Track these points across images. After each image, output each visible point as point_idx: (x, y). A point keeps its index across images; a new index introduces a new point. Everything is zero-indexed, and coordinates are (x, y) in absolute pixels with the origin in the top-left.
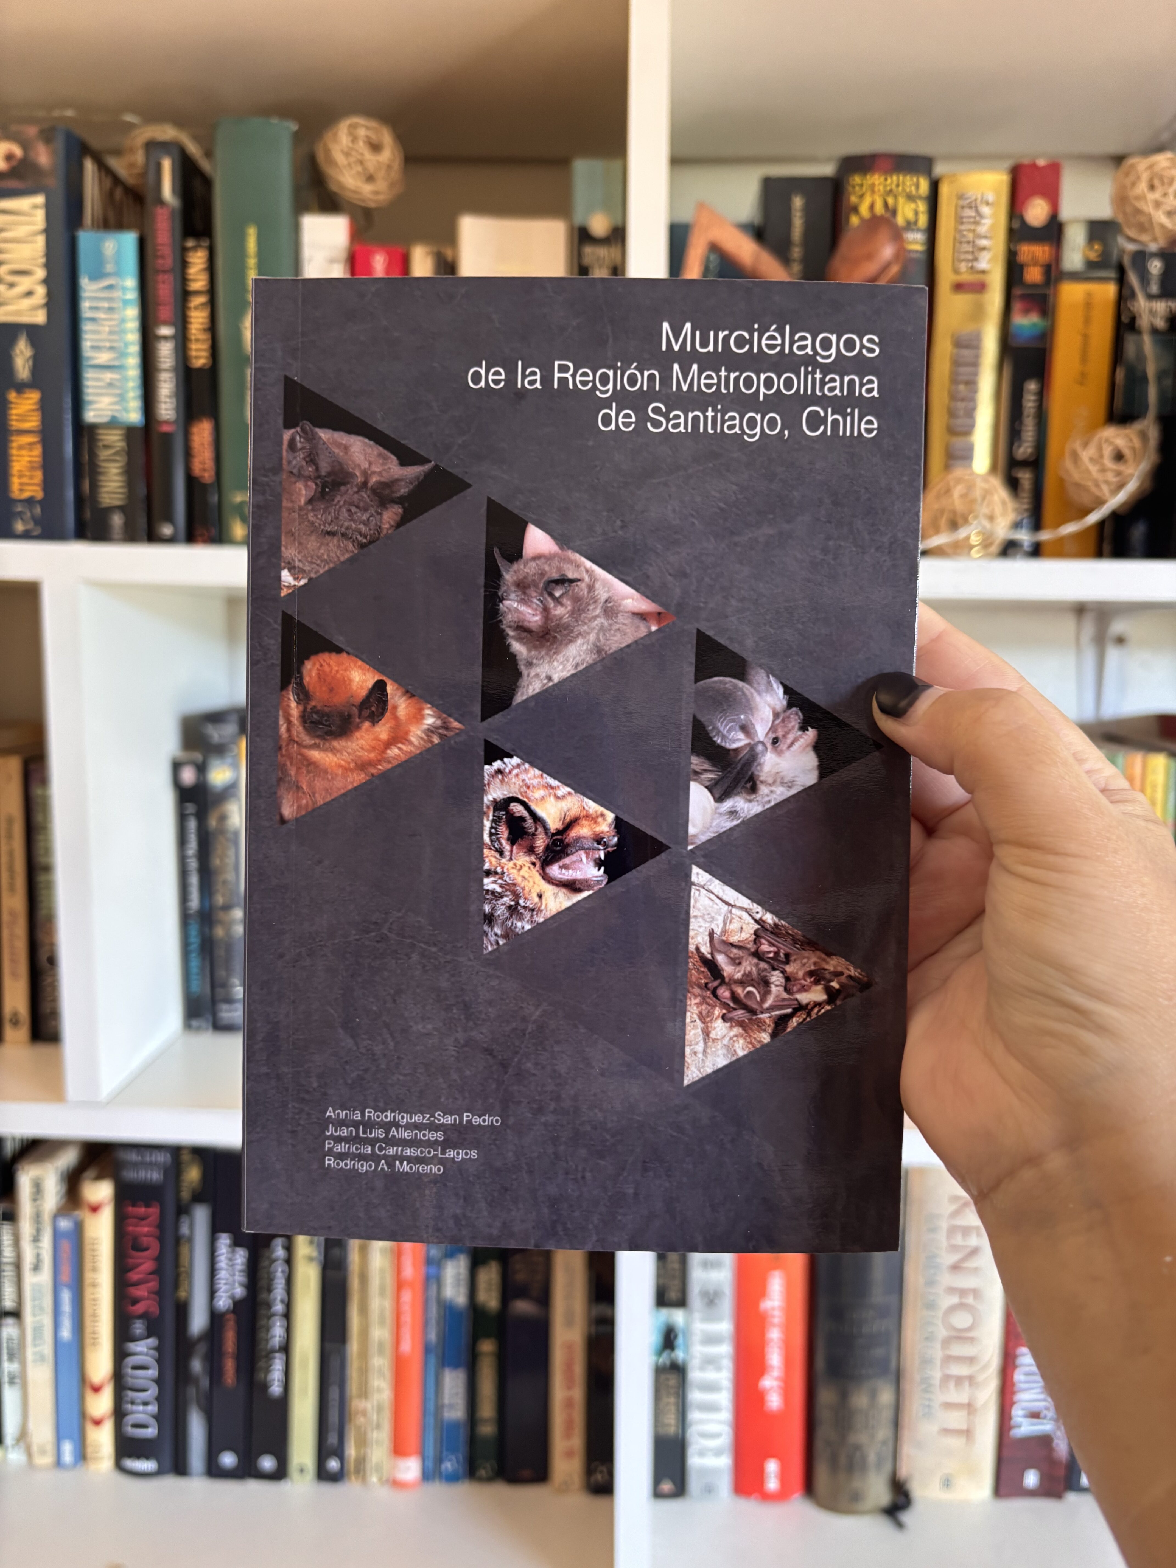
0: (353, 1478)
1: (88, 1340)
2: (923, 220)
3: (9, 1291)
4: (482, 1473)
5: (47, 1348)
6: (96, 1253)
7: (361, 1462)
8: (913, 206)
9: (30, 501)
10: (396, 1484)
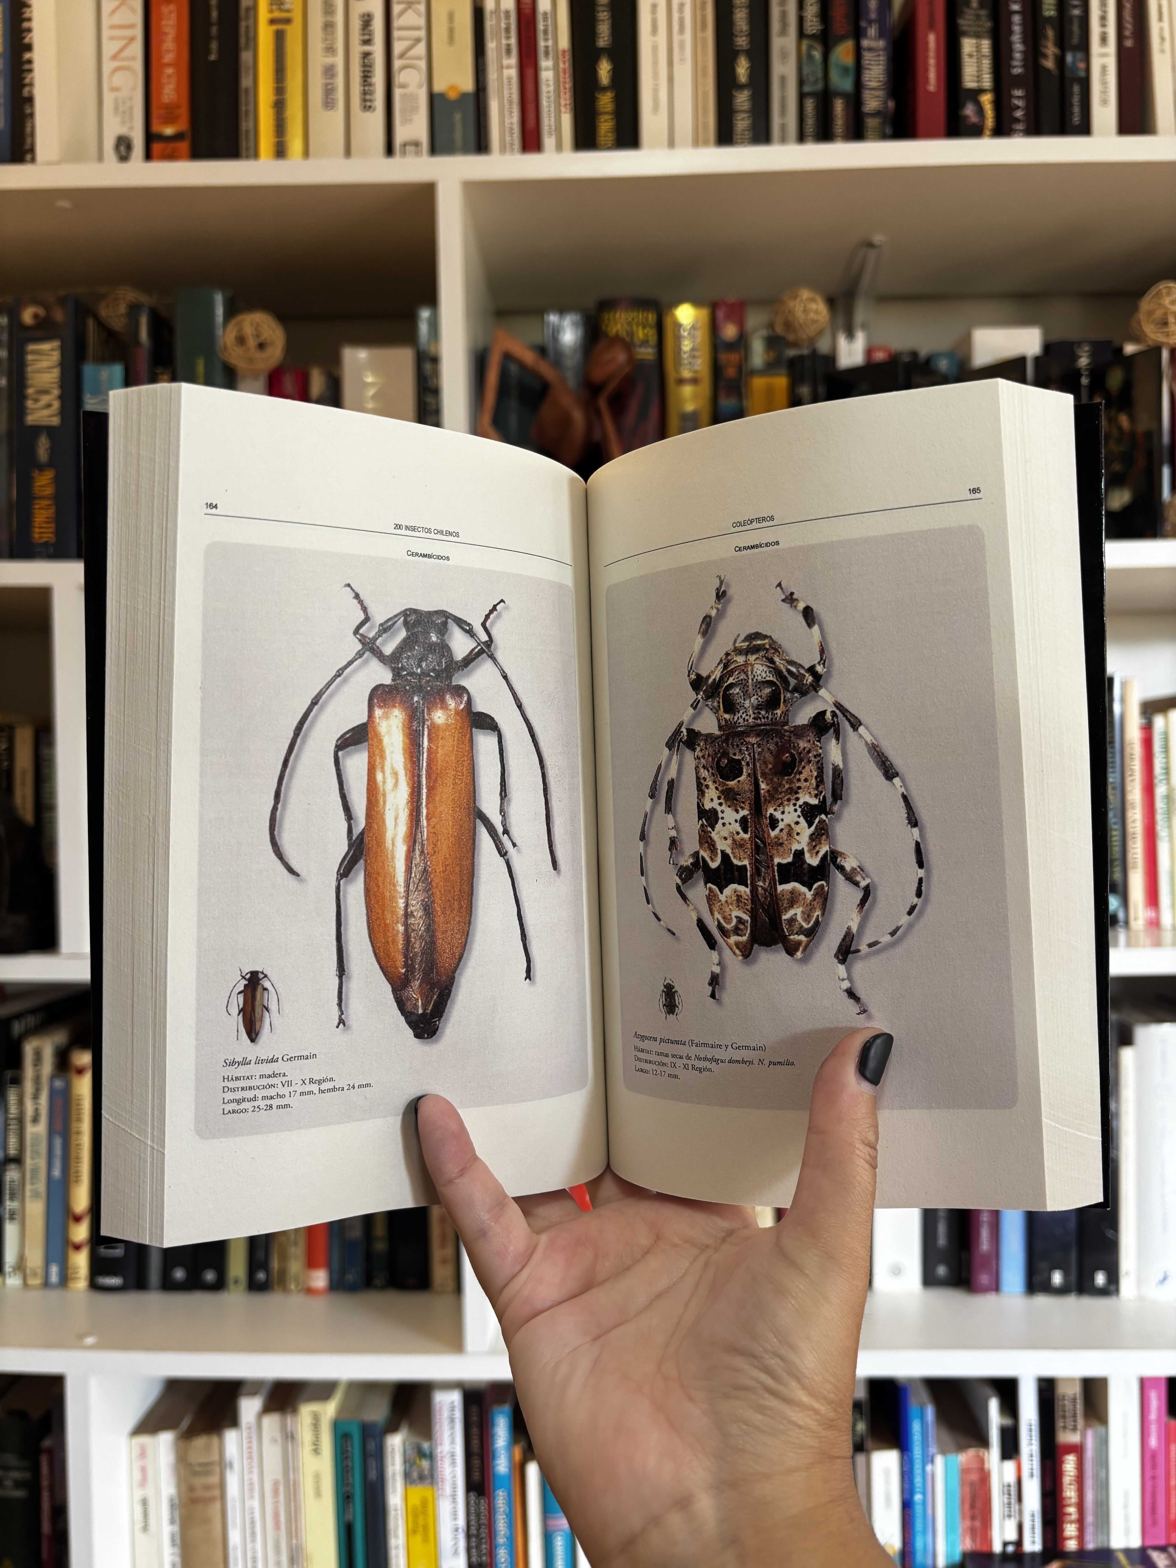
0: (276, 1287)
1: (73, 1179)
2: (653, 339)
3: (13, 1141)
4: (377, 1282)
5: (42, 1187)
6: (80, 1107)
7: (283, 1273)
8: (646, 331)
9: (46, 544)
10: (310, 1291)
